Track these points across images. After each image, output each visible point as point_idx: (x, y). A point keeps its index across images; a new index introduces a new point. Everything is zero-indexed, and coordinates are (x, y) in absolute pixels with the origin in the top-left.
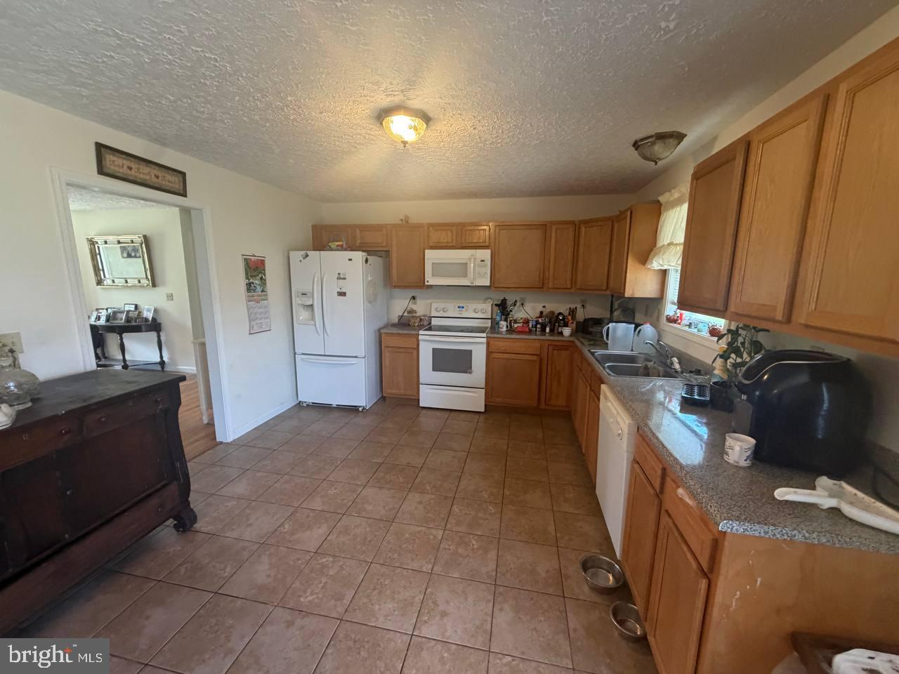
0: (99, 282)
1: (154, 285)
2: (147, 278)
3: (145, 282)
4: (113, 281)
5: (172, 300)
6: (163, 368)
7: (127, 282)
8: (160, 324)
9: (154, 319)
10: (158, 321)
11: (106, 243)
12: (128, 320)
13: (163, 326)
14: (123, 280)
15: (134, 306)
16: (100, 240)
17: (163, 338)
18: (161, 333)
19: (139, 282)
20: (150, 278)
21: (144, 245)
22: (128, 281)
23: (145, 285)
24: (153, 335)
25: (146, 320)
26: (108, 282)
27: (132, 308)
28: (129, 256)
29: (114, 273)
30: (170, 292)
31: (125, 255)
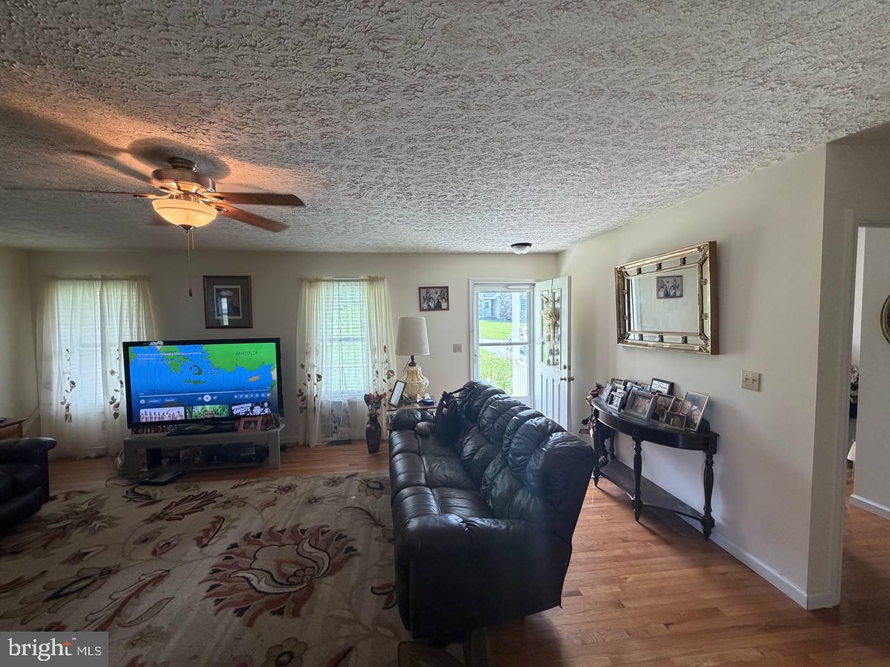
0: (622, 337)
1: (716, 350)
2: (702, 333)
3: (696, 342)
4: (641, 338)
5: (759, 390)
6: (707, 532)
7: (662, 340)
8: (716, 436)
9: (704, 422)
10: (714, 428)
11: (639, 271)
12: (655, 414)
13: (721, 443)
14: (657, 335)
15: (667, 386)
16: (631, 269)
17: (717, 469)
18: (715, 458)
19: (685, 340)
20: (708, 333)
21: (708, 263)
22: (665, 337)
23: (697, 348)
24: (699, 456)
25: (689, 420)
26: (633, 337)
27: (664, 389)
28: (667, 295)
29: (644, 324)
30: (754, 368)
31: (662, 294)
